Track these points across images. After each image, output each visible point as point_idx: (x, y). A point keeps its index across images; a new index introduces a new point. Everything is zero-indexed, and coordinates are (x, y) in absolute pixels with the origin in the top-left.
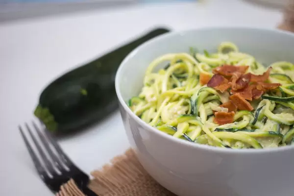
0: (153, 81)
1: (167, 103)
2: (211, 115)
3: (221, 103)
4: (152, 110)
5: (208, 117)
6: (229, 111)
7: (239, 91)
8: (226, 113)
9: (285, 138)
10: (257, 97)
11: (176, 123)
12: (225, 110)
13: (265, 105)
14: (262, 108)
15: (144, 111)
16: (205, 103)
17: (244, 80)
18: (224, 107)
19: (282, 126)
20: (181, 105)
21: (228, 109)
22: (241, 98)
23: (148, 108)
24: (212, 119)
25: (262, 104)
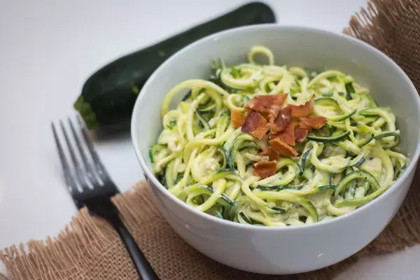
0: (174, 123)
1: (197, 155)
2: (249, 165)
3: (260, 151)
4: (178, 161)
5: (247, 167)
6: (271, 160)
7: (279, 134)
8: (266, 161)
9: (338, 189)
10: (302, 140)
11: (210, 182)
12: (265, 159)
13: (312, 147)
14: (308, 151)
15: (169, 162)
16: (240, 150)
17: (283, 116)
18: (265, 155)
19: (332, 175)
20: (213, 157)
21: (268, 157)
22: (282, 143)
23: (174, 159)
24: (251, 169)
25: (308, 147)
